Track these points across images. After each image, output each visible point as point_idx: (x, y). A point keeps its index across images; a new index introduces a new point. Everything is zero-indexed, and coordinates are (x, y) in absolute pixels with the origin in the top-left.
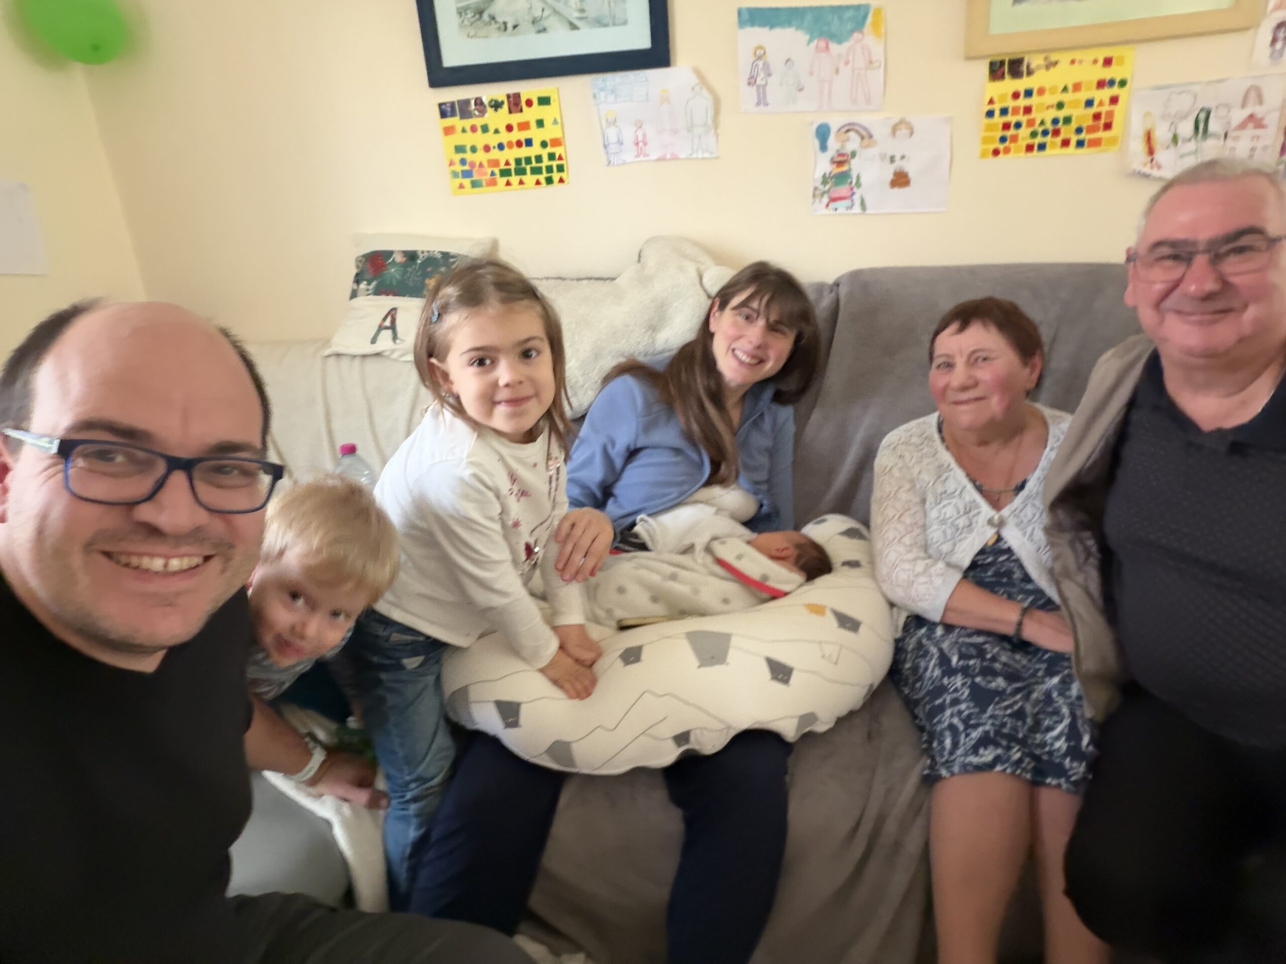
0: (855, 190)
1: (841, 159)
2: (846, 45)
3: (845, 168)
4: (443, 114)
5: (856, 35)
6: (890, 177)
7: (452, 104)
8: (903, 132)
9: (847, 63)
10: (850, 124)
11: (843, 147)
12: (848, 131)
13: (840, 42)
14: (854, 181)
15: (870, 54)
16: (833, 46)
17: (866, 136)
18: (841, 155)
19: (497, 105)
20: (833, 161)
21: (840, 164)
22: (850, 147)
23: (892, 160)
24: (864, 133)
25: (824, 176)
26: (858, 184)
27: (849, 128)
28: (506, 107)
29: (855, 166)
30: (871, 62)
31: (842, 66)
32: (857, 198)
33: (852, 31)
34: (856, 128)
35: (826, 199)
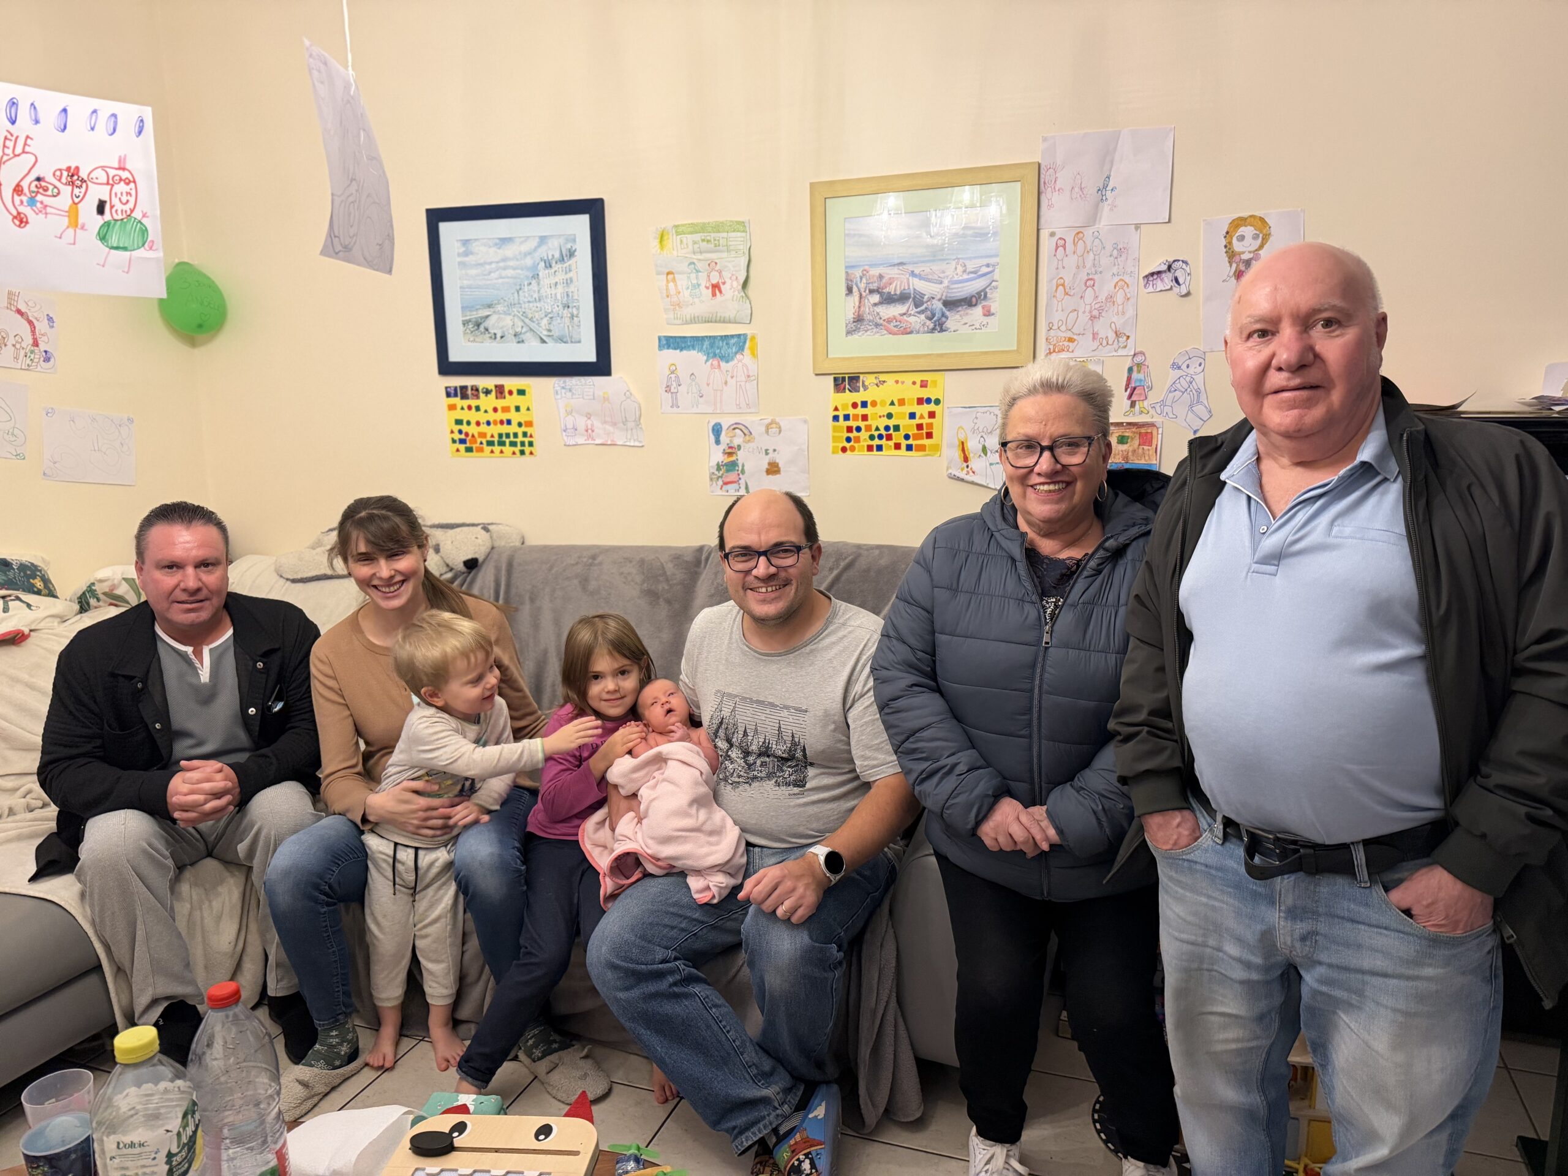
0: (741, 476)
1: (730, 451)
2: (731, 364)
3: (733, 458)
4: (448, 395)
5: (739, 356)
6: (766, 466)
7: (456, 388)
8: (774, 430)
9: (732, 377)
10: (736, 424)
11: (731, 441)
12: (734, 429)
13: (727, 362)
14: (740, 469)
15: (748, 370)
16: (723, 364)
17: (747, 433)
18: (730, 448)
19: (487, 392)
20: (725, 453)
21: (730, 454)
22: (737, 442)
23: (767, 454)
24: (746, 431)
25: (718, 464)
26: (743, 472)
27: (735, 427)
28: (493, 393)
29: (741, 456)
30: (749, 376)
31: (729, 379)
32: (742, 482)
33: (736, 353)
34: (740, 426)
35: (720, 482)
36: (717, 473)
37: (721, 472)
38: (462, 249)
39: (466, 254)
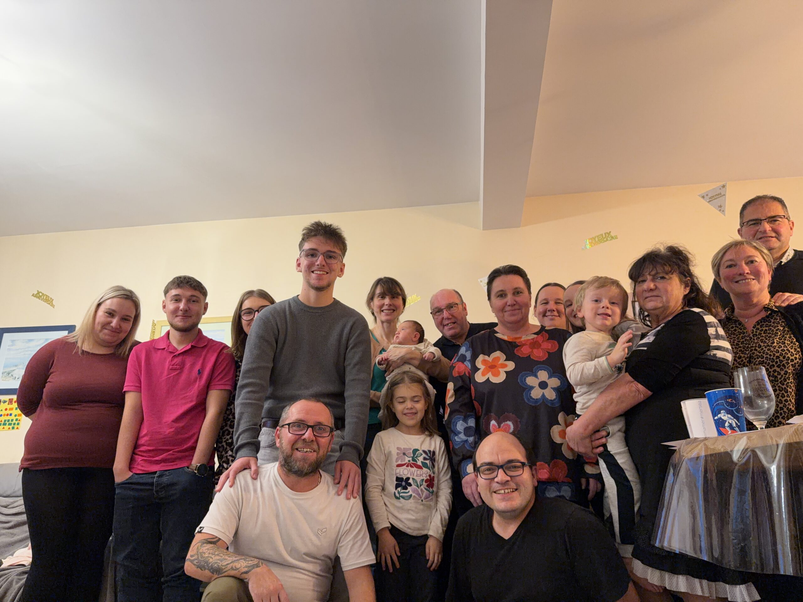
19: (5, 402)
28: (7, 403)
38: (11, 344)
39: (12, 345)
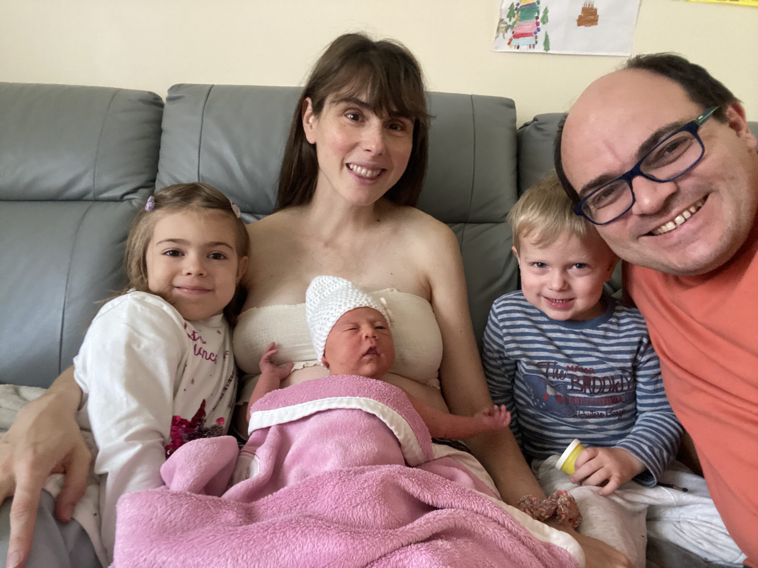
0: (541, 26)
14: (541, 16)
25: (511, 7)
32: (541, 36)
35: (509, 34)
36: (507, 20)
37: (513, 20)
